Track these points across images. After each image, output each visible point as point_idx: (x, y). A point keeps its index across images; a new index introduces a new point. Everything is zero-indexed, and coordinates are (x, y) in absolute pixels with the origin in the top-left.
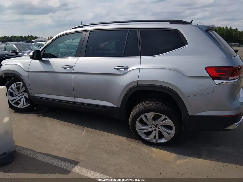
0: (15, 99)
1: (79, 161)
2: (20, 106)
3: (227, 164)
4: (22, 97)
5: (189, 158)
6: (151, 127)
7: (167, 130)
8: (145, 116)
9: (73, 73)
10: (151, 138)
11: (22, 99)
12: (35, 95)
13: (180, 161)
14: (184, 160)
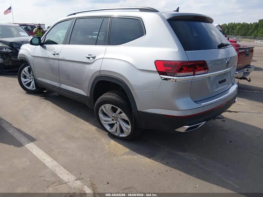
0: (27, 81)
1: (37, 139)
2: (30, 88)
3: (172, 169)
4: (32, 80)
5: (139, 155)
6: (113, 120)
7: (126, 124)
8: (105, 107)
9: (59, 59)
10: (113, 131)
11: (32, 81)
12: (38, 79)
13: (127, 157)
14: (132, 157)
